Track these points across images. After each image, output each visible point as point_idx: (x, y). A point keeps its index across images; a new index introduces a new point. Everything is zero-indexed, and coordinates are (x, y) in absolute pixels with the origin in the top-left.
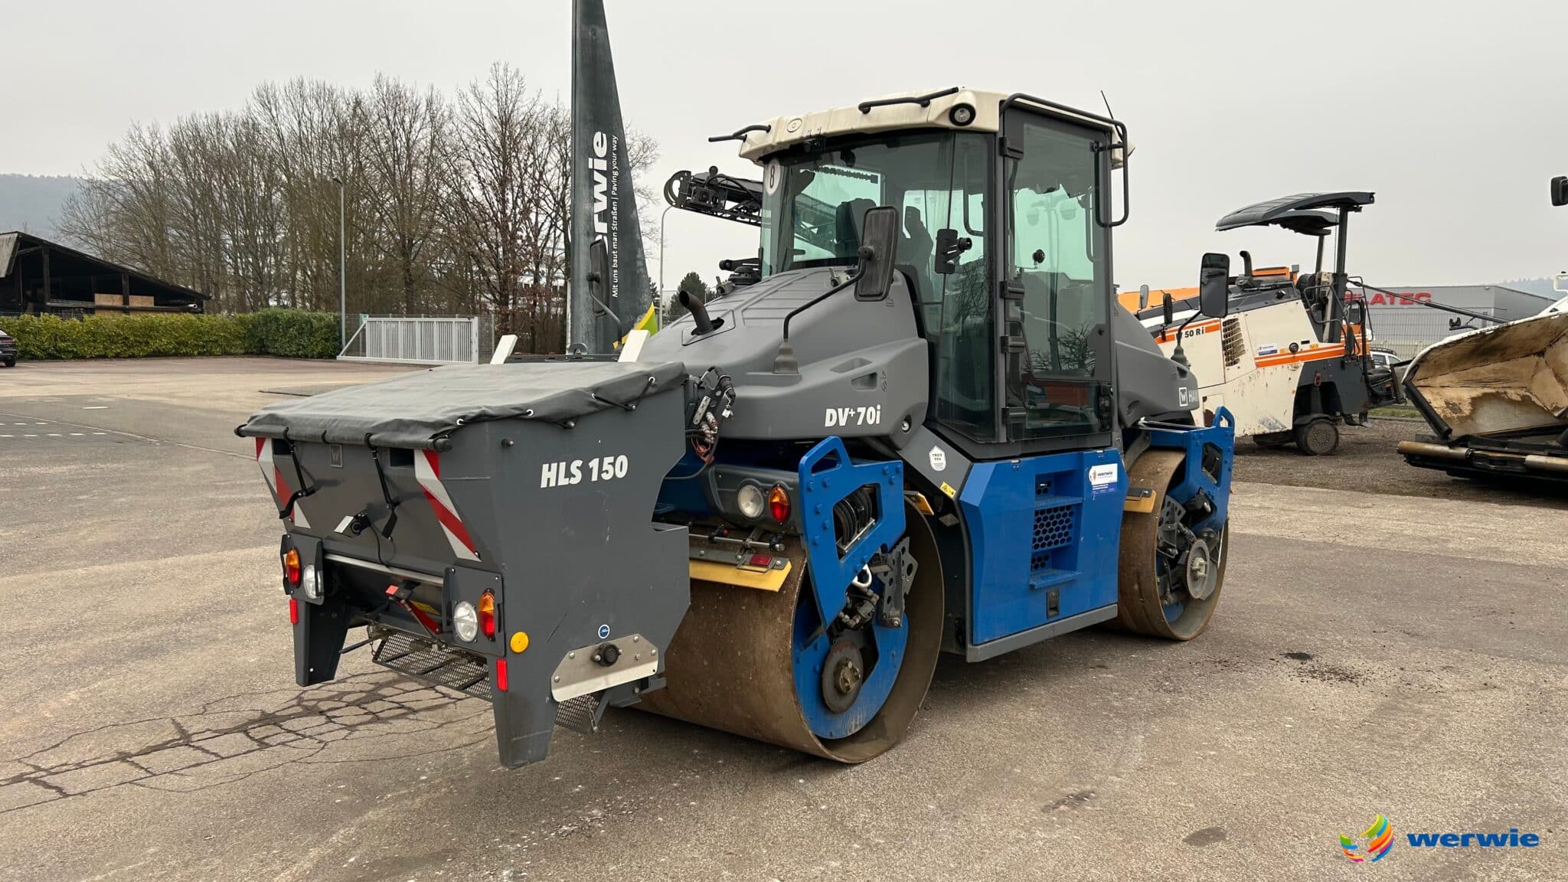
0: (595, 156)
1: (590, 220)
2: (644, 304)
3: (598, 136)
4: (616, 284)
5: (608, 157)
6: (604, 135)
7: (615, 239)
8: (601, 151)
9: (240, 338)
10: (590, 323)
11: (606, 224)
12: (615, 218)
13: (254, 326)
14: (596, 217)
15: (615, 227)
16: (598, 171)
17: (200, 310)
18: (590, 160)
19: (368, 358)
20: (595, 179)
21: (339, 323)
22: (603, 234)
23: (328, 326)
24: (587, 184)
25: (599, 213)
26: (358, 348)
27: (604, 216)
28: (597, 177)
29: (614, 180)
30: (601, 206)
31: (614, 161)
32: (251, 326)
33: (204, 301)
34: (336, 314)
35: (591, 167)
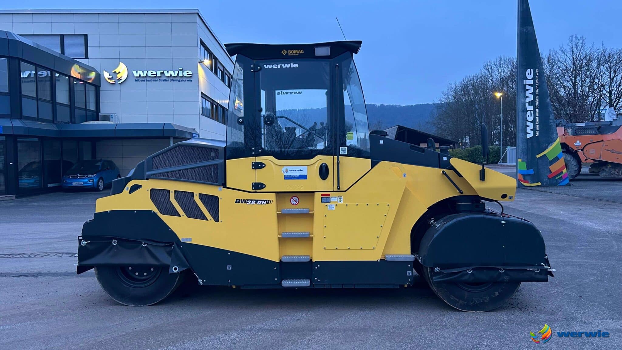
0: (527, 79)
1: (524, 105)
2: (554, 138)
3: (528, 71)
4: (538, 131)
5: (534, 79)
6: (532, 70)
7: (538, 112)
8: (530, 77)
9: (467, 157)
10: (524, 148)
11: (533, 106)
12: (538, 103)
13: (472, 152)
14: (527, 104)
15: (537, 106)
16: (528, 85)
17: (454, 147)
18: (525, 81)
19: (508, 164)
20: (527, 88)
21: (500, 150)
22: (531, 111)
23: (495, 151)
24: (523, 91)
25: (529, 102)
26: (505, 160)
27: (531, 103)
28: (528, 87)
29: (537, 87)
30: (531, 98)
31: (537, 79)
32: (470, 152)
33: (456, 144)
34: (499, 147)
35: (525, 84)
